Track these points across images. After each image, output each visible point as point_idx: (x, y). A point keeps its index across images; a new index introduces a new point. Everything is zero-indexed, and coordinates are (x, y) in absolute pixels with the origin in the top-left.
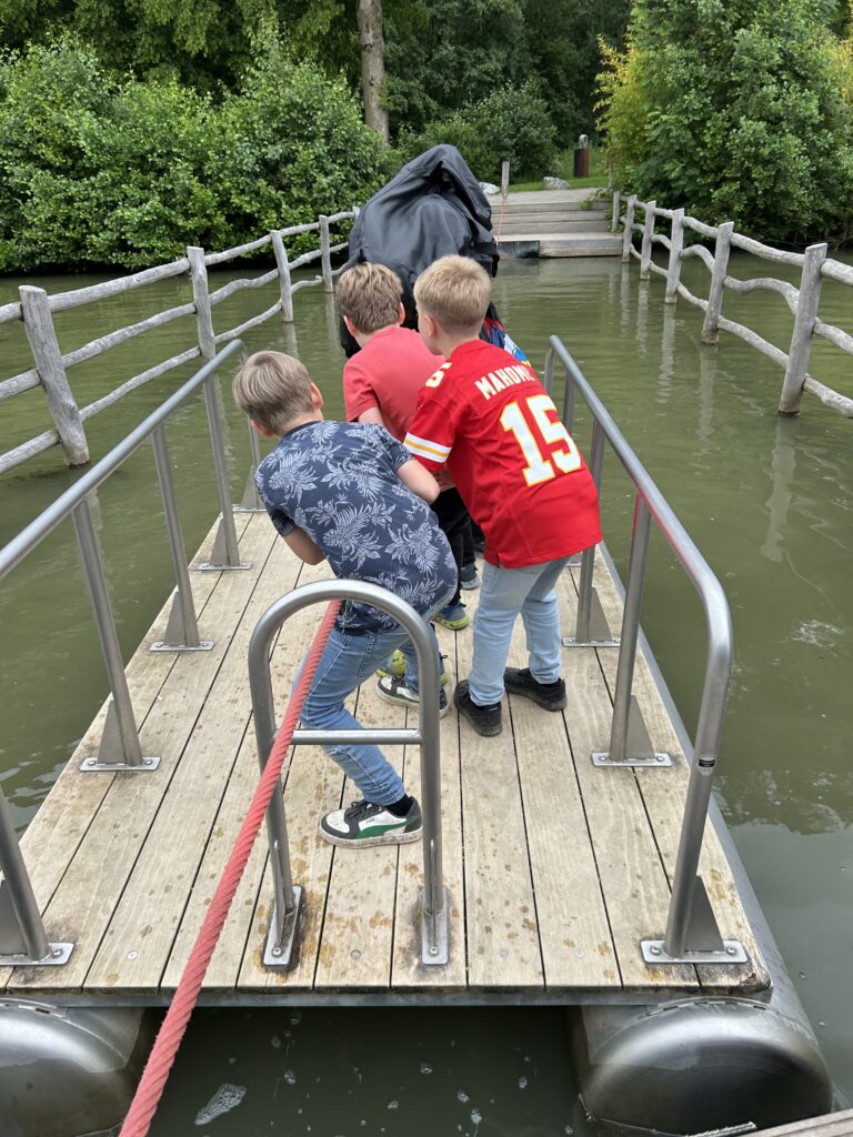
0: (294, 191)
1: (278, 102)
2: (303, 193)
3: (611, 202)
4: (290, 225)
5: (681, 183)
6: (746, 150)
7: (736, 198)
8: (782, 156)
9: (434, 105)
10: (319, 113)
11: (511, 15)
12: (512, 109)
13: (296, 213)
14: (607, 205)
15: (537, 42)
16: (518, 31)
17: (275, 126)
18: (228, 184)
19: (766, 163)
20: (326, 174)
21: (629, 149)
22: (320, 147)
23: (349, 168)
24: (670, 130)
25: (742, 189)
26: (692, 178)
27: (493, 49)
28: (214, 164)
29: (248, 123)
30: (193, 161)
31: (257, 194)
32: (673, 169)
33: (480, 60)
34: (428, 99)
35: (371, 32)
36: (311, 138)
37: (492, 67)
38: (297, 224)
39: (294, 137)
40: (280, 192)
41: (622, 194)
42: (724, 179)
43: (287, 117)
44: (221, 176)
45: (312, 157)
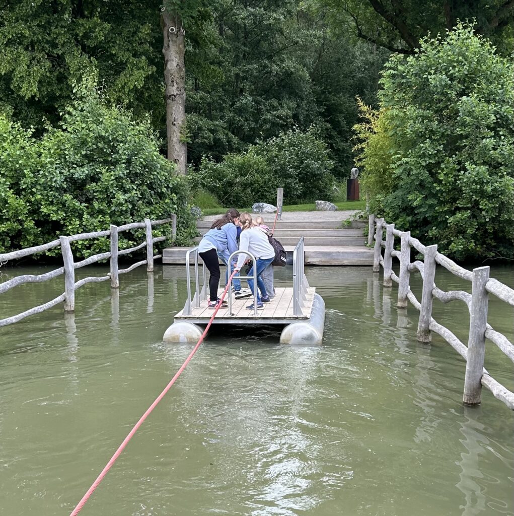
0: (96, 205)
1: (87, 135)
2: (103, 206)
3: (367, 222)
4: (90, 231)
5: (422, 210)
6: (473, 187)
7: (468, 223)
8: (503, 193)
9: (235, 140)
10: (122, 144)
11: (300, 76)
12: (297, 146)
13: (95, 221)
14: (364, 224)
15: (323, 96)
16: (307, 88)
17: (84, 153)
18: (39, 197)
19: (491, 197)
20: (125, 192)
21: (382, 182)
22: (121, 170)
23: (145, 187)
24: (411, 169)
25: (474, 216)
26: (431, 207)
27: (285, 100)
28: (29, 179)
29: (61, 150)
30: (11, 178)
31: (64, 205)
32: (415, 199)
33: (274, 108)
34: (230, 135)
35: (175, 86)
36: (115, 163)
37: (284, 113)
38: (96, 231)
39: (101, 162)
40: (84, 204)
41: (376, 217)
42: (458, 209)
43: (95, 146)
44: (34, 190)
45: (113, 178)
